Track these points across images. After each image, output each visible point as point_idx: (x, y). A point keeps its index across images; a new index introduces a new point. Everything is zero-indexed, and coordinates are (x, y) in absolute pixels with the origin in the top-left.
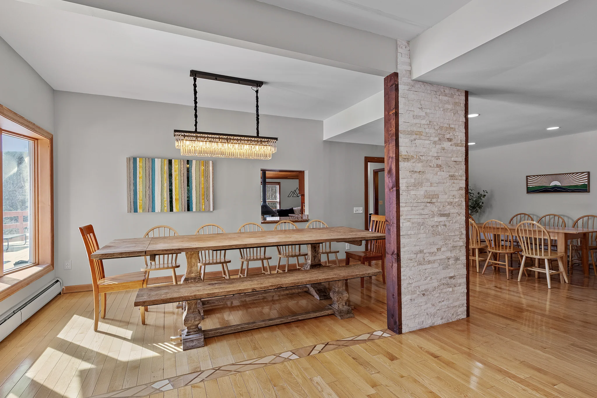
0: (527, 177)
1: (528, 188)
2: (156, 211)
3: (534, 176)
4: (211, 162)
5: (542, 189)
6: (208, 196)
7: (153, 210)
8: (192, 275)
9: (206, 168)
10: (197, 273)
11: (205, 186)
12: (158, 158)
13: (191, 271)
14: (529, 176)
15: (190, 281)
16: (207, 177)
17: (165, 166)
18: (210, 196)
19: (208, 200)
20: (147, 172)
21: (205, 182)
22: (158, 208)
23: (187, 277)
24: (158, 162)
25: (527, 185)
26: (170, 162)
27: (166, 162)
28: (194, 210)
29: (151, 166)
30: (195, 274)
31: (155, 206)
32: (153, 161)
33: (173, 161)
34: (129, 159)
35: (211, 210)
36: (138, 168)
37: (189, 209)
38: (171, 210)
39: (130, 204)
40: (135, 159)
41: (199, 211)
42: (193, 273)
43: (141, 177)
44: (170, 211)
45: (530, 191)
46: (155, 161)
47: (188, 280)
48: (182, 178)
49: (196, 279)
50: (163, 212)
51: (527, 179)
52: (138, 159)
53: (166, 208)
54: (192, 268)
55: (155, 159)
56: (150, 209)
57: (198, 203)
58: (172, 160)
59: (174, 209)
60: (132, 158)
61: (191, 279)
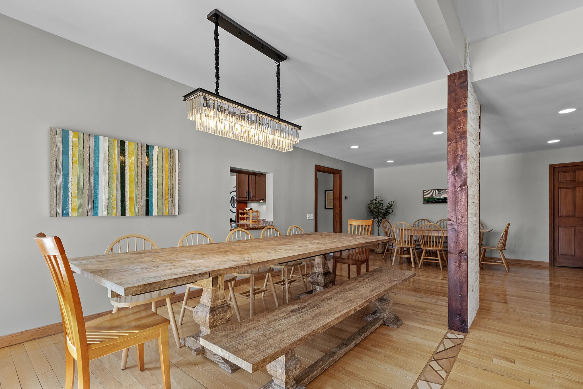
0: (424, 190)
1: (424, 199)
2: (100, 214)
3: (429, 190)
4: (177, 151)
5: (435, 200)
6: (173, 195)
7: (95, 213)
8: (218, 302)
9: (172, 158)
10: (223, 299)
11: (169, 182)
12: (104, 136)
13: (216, 297)
14: (425, 190)
15: (217, 312)
16: (171, 170)
17: (114, 149)
18: (175, 196)
19: (173, 202)
20: (87, 155)
21: (170, 177)
22: (102, 210)
23: (212, 306)
24: (103, 142)
25: (424, 197)
26: (122, 144)
27: (116, 145)
28: (155, 213)
29: (92, 146)
30: (221, 301)
31: (98, 208)
32: (96, 139)
33: (127, 143)
34: (54, 131)
35: (177, 213)
36: (71, 147)
37: (148, 212)
38: (123, 213)
39: (55, 203)
40: (65, 134)
41: (161, 215)
42: (219, 299)
43: (76, 161)
44: (122, 215)
45: (426, 201)
46: (99, 139)
47: (215, 311)
48: (140, 170)
49: (224, 307)
50: (111, 216)
51: (424, 192)
52: (71, 133)
53: (115, 211)
54: (217, 292)
55: (99, 136)
56: (91, 212)
57: (160, 204)
58: (125, 141)
59: (128, 213)
60: (61, 130)
61: (218, 308)
